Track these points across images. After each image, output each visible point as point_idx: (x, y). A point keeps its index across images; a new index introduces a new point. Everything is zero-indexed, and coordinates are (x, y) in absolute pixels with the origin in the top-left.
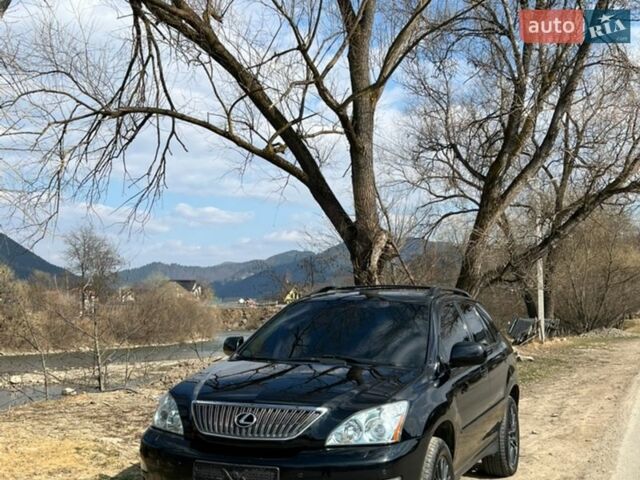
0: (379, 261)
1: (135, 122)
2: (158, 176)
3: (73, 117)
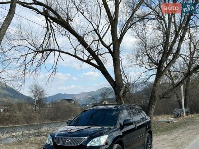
0: (123, 93)
1: (47, 54)
2: (55, 69)
3: (28, 53)
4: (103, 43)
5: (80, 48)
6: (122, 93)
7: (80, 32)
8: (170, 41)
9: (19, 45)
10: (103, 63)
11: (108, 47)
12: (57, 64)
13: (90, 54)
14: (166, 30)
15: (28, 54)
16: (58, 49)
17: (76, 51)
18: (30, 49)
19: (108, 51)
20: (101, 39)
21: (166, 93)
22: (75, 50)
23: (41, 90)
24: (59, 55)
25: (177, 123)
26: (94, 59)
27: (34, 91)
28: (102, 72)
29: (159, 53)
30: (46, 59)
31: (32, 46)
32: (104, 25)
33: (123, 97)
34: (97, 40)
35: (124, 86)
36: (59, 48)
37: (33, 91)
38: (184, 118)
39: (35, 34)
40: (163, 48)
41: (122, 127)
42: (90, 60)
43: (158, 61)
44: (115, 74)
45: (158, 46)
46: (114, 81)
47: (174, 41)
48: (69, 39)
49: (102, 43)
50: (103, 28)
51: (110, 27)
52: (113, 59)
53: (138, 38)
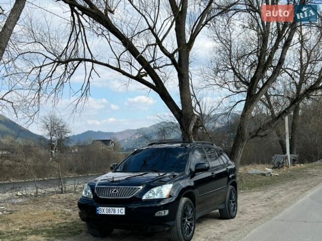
1: (73, 66)
2: (86, 90)
3: (44, 64)
4: (163, 49)
5: (125, 58)
6: (192, 128)
7: (126, 31)
8: (268, 47)
9: (30, 52)
10: (163, 82)
11: (171, 56)
12: (88, 81)
13: (141, 67)
14: (262, 29)
15: (43, 66)
16: (91, 59)
17: (120, 62)
18: (47, 57)
19: (170, 62)
20: (159, 42)
21: (260, 128)
22: (118, 60)
23: (61, 125)
24: (93, 68)
25: (277, 176)
26: (148, 75)
27: (49, 126)
28: (161, 96)
29: (252, 66)
30: (72, 74)
31: (50, 52)
32: (164, 21)
33: (193, 135)
34: (152, 45)
35: (196, 117)
36: (92, 56)
37: (47, 126)
38: (289, 168)
39: (54, 33)
40: (257, 58)
41: (192, 175)
42: (142, 76)
43: (249, 79)
44: (181, 98)
45: (250, 54)
46: (179, 109)
47: (276, 47)
48: (109, 43)
49: (161, 50)
50: (162, 25)
51: (175, 23)
52: (178, 75)
53: (218, 41)
